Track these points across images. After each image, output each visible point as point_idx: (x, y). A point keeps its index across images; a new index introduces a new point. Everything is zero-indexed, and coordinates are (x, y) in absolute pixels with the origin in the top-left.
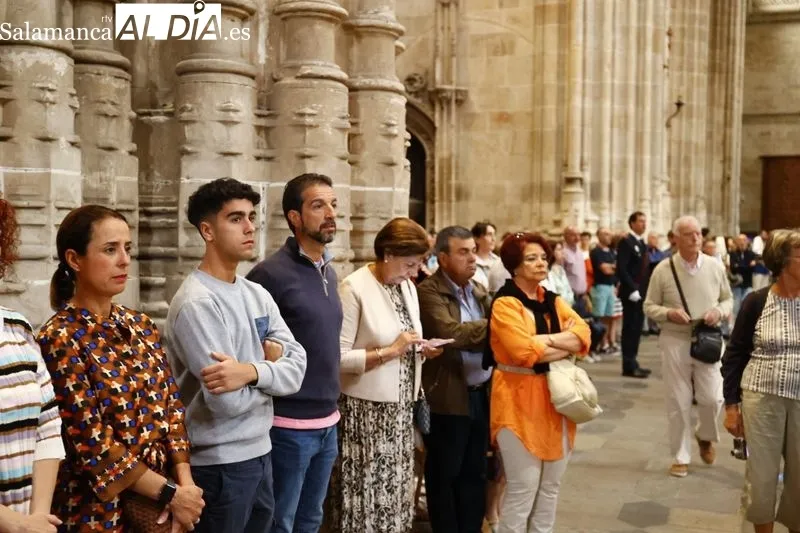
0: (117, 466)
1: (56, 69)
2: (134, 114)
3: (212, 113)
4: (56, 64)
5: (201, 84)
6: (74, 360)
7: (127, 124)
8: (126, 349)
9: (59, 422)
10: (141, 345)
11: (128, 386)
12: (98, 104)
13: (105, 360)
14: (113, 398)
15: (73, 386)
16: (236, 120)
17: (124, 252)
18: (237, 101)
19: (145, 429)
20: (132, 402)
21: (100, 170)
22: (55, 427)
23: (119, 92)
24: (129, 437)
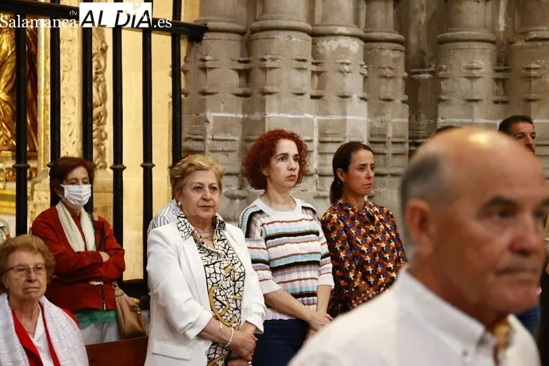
0: (363, 295)
1: (350, 49)
2: (406, 74)
3: (460, 71)
4: (351, 46)
5: (452, 51)
6: (340, 232)
7: (401, 82)
8: (372, 228)
9: (331, 265)
10: (382, 226)
11: (371, 249)
12: (380, 70)
13: (358, 234)
14: (362, 256)
15: (340, 247)
16: (477, 75)
17: (370, 170)
18: (478, 62)
19: (382, 276)
20: (373, 259)
21: (381, 115)
22: (329, 268)
23: (395, 60)
24: (372, 280)
